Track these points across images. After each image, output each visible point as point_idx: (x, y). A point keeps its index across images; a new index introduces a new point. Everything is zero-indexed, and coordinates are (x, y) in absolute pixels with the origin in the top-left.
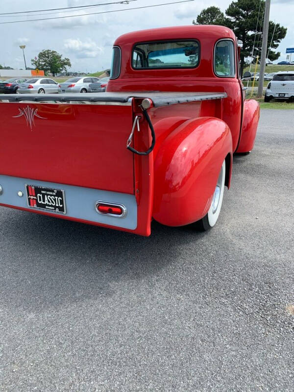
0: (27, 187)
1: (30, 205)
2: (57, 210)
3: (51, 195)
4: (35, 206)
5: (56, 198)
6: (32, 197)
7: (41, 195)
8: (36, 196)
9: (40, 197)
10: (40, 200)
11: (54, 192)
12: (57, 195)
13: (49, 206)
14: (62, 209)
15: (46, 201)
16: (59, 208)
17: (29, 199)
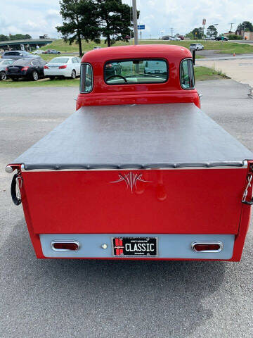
0: (114, 240)
2: (148, 254)
3: (142, 243)
4: (122, 254)
5: (148, 244)
6: (118, 247)
7: (130, 245)
8: (124, 246)
9: (128, 247)
10: (128, 248)
11: (146, 240)
12: (149, 242)
13: (139, 252)
14: (154, 253)
15: (136, 249)
16: (151, 253)
17: (115, 250)
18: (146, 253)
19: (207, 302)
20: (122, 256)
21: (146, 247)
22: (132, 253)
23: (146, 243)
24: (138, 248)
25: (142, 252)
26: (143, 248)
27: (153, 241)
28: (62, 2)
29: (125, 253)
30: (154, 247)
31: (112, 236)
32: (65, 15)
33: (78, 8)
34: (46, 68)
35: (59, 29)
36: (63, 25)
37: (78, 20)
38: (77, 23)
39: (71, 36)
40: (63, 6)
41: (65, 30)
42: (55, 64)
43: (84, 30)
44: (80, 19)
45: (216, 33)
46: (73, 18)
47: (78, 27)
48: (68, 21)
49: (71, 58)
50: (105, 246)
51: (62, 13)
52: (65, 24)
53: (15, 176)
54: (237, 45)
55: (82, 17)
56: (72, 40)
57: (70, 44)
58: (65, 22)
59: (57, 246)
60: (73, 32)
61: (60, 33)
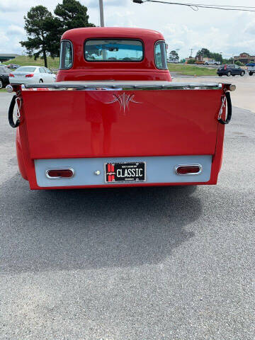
0: (107, 165)
1: (107, 180)
2: (137, 180)
3: (131, 168)
4: (114, 180)
5: (137, 169)
6: (110, 174)
7: (121, 171)
8: (116, 172)
9: (119, 172)
10: (119, 174)
11: (135, 165)
12: (138, 167)
13: (129, 178)
14: (142, 178)
15: (126, 175)
16: (139, 178)
17: (107, 176)
18: (135, 178)
19: (188, 228)
20: (114, 182)
21: (135, 172)
22: (123, 179)
23: (135, 168)
24: (129, 174)
25: (131, 177)
26: (132, 174)
27: (142, 166)
28: (27, 17)
29: (117, 179)
30: (143, 172)
31: (105, 162)
32: (30, 31)
33: (44, 24)
34: (12, 75)
35: (23, 44)
36: (27, 40)
37: (43, 37)
38: (42, 38)
39: (36, 51)
40: (28, 21)
41: (29, 45)
42: (21, 73)
43: (49, 46)
44: (45, 35)
45: (177, 58)
46: (38, 34)
47: (43, 43)
48: (33, 36)
49: (38, 67)
50: (98, 173)
51: (26, 28)
52: (30, 39)
53: (15, 97)
54: (197, 68)
55: (47, 33)
56: (37, 55)
57: (35, 59)
58: (30, 37)
59: (52, 173)
60: (38, 47)
61: (25, 48)
